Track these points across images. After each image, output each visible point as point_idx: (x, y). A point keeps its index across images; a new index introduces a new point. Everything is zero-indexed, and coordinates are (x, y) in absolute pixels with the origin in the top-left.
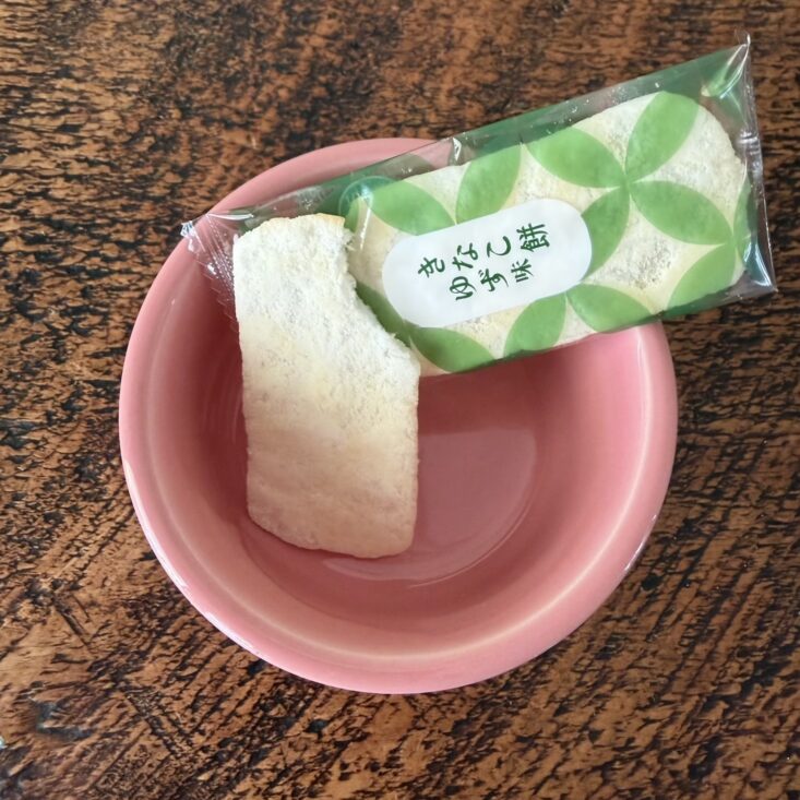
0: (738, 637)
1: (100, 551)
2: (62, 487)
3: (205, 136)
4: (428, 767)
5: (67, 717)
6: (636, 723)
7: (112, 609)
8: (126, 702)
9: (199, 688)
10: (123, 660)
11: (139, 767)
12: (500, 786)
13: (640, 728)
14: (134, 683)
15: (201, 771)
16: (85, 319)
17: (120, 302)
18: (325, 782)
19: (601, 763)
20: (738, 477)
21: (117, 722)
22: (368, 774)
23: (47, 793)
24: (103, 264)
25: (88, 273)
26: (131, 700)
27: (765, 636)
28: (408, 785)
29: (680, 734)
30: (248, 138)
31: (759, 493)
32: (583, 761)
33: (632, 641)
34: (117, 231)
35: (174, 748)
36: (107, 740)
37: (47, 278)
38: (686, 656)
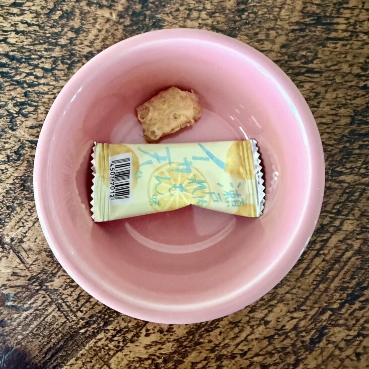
0: (341, 282)
1: (33, 225)
2: (15, 193)
3: (89, 12)
4: (187, 333)
5: (19, 301)
6: (287, 318)
7: (39, 253)
8: (46, 295)
9: (80, 291)
10: (45, 277)
11: (52, 325)
12: (220, 343)
13: (289, 321)
14: (50, 288)
15: (81, 328)
16: (26, 108)
17: (44, 100)
18: (138, 336)
19: (268, 335)
20: (350, 204)
21: (42, 304)
22: (158, 334)
23: (10, 334)
24: (35, 80)
25: (28, 84)
26: (48, 295)
27: (354, 282)
28: (177, 340)
29: (307, 324)
30: (111, 14)
31: (360, 213)
32: (260, 334)
33: (289, 281)
34: (42, 62)
35: (68, 317)
36: (38, 312)
37: (7, 86)
38: (314, 289)
